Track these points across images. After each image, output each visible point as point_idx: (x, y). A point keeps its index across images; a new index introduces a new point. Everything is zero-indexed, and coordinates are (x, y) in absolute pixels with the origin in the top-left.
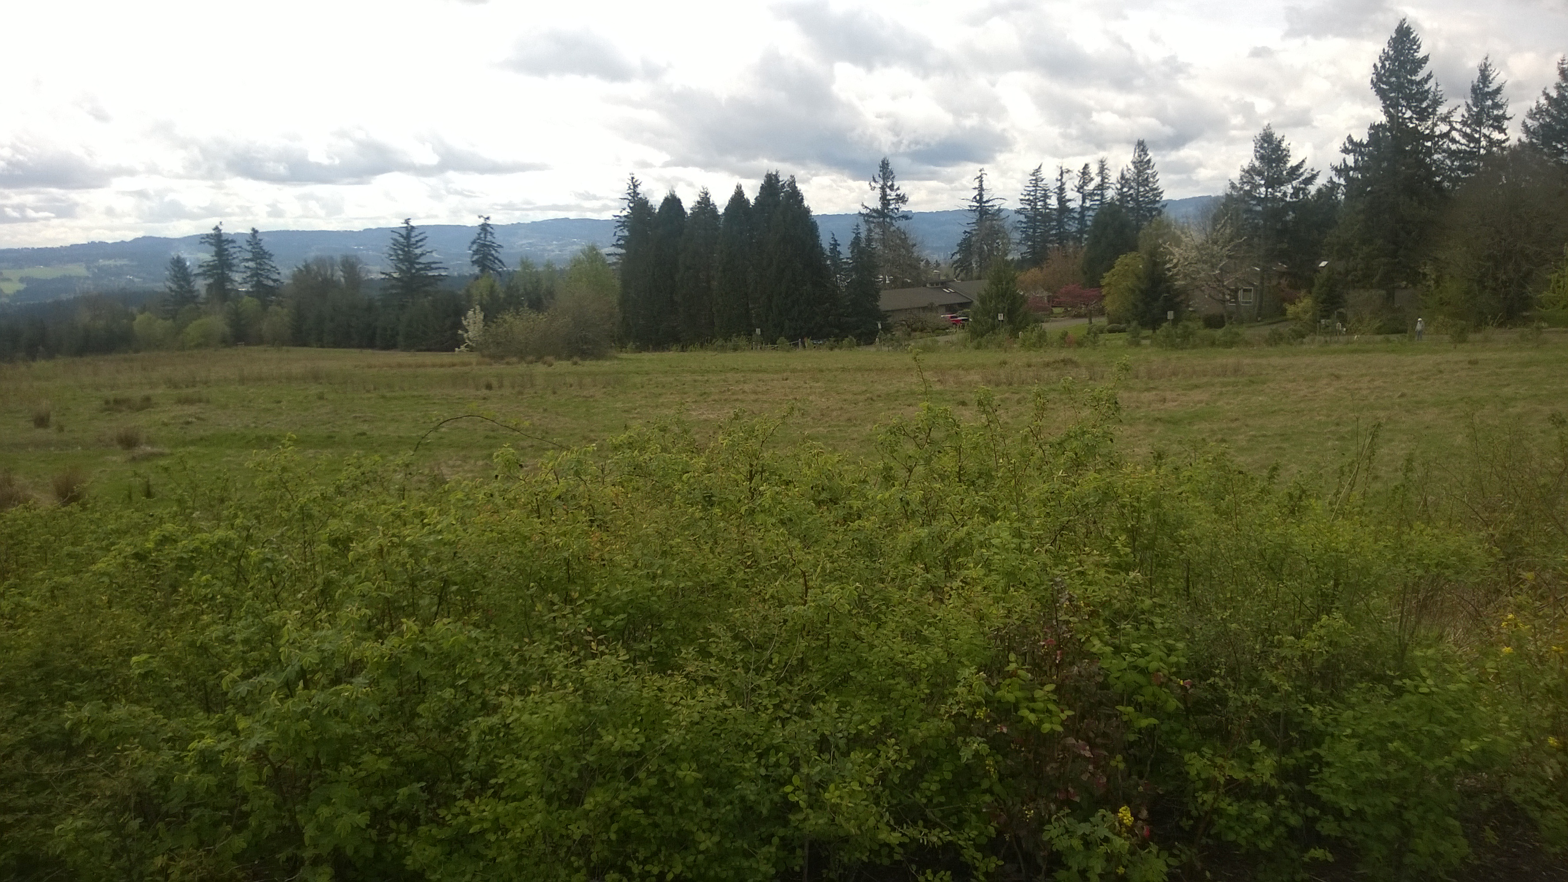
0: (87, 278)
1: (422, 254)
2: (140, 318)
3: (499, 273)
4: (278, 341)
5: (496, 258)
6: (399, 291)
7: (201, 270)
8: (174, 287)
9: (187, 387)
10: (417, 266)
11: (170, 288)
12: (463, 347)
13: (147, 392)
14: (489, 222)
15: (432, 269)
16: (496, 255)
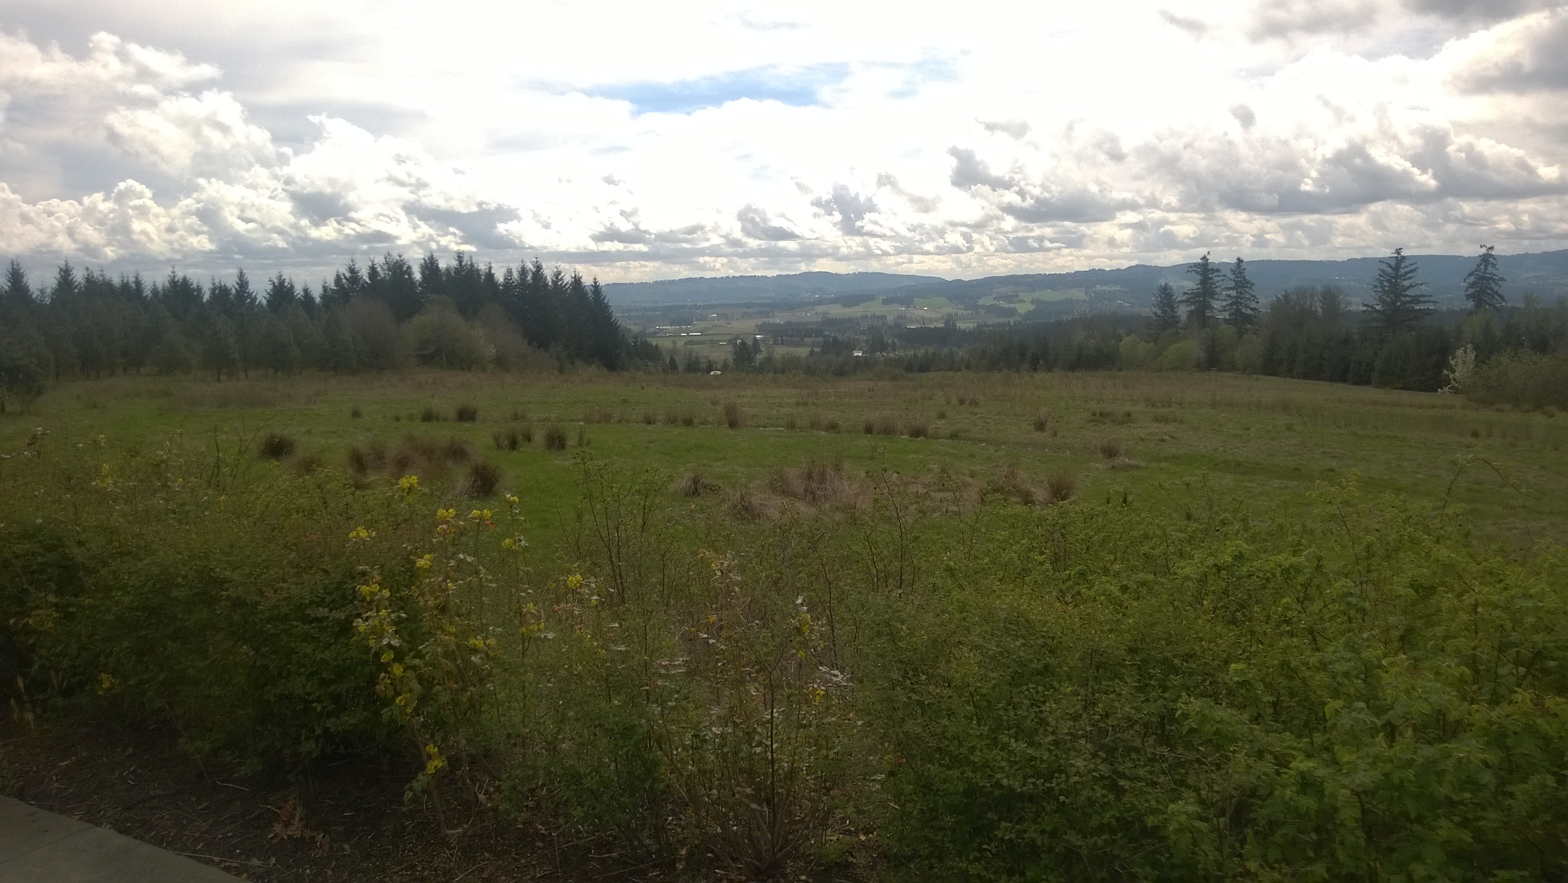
0: (1085, 301)
1: (1411, 286)
2: (1127, 340)
3: (1497, 310)
4: (1250, 369)
5: (1496, 292)
6: (1380, 324)
7: (1184, 298)
8: (1159, 312)
9: (1163, 406)
10: (1403, 299)
11: (1155, 313)
12: (1446, 389)
13: (1128, 408)
14: (1493, 253)
15: (1421, 302)
16: (1496, 288)
